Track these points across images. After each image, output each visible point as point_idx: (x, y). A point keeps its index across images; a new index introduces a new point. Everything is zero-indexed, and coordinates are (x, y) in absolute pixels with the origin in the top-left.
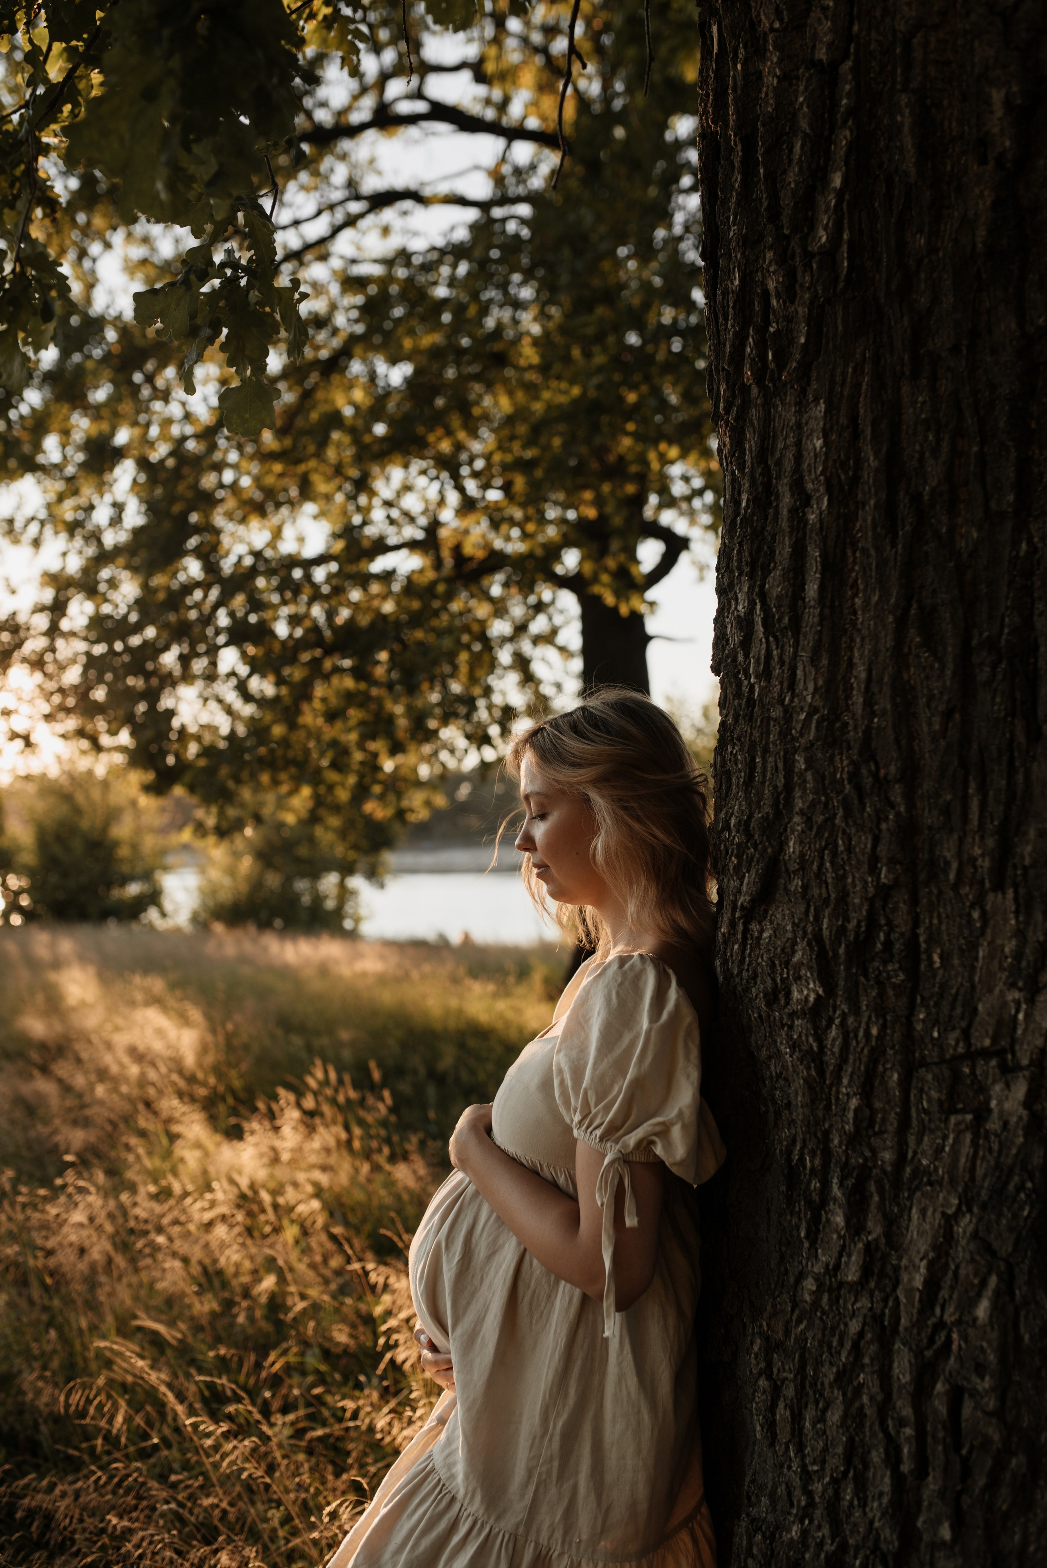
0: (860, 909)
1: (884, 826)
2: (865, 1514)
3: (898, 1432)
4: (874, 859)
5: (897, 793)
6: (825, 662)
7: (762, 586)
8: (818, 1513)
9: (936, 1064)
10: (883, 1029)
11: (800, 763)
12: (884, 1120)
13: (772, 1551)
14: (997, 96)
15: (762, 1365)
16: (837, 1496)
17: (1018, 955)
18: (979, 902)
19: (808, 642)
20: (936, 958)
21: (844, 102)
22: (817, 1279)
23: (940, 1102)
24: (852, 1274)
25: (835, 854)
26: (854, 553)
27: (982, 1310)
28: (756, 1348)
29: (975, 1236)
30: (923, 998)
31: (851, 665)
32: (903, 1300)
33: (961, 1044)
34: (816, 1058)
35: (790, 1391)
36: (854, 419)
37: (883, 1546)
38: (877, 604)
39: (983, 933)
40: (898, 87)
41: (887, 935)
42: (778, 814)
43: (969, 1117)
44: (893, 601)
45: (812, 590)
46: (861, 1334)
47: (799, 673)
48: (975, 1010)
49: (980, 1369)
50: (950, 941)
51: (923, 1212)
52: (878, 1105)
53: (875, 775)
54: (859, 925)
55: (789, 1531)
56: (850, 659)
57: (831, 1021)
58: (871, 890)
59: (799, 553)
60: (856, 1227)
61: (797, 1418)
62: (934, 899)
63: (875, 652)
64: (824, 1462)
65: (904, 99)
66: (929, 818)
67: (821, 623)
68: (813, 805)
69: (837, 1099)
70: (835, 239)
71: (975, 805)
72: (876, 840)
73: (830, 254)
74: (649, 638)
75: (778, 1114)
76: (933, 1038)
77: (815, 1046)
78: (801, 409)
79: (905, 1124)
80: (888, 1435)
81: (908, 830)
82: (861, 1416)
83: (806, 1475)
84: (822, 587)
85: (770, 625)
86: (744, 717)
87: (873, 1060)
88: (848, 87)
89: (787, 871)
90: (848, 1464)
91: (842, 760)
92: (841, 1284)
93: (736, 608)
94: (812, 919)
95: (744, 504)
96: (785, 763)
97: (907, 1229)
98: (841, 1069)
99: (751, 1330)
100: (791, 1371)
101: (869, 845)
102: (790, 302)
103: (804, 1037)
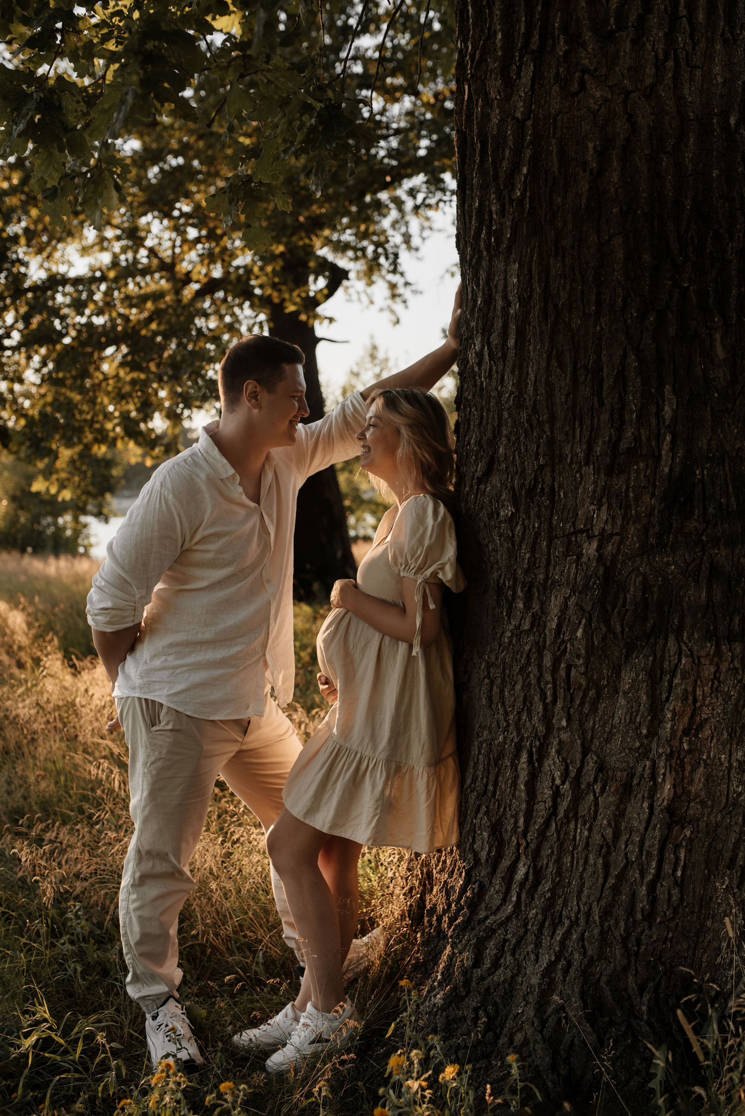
0: (531, 475)
1: (541, 441)
2: (531, 723)
3: (545, 687)
4: (537, 454)
5: (547, 427)
6: (517, 372)
7: (488, 339)
8: (511, 728)
9: (561, 537)
10: (540, 524)
11: (506, 415)
12: (540, 562)
13: (491, 749)
15: (486, 673)
16: (520, 719)
17: (594, 491)
18: (579, 471)
19: (509, 364)
20: (562, 494)
21: (528, 138)
22: (511, 631)
23: (563, 552)
24: (526, 627)
25: (520, 453)
26: (530, 327)
27: (579, 633)
28: (483, 667)
29: (577, 604)
30: (556, 511)
31: (527, 374)
32: (548, 634)
33: (572, 528)
34: (511, 539)
35: (499, 681)
36: (530, 271)
37: (539, 734)
38: (539, 349)
39: (581, 483)
40: (551, 135)
41: (542, 486)
42: (495, 437)
43: (575, 557)
44: (546, 348)
45: (511, 342)
46: (530, 650)
47: (506, 377)
48: (577, 514)
49: (578, 657)
50: (567, 487)
51: (556, 597)
52: (537, 556)
53: (538, 420)
54: (530, 482)
55: (498, 739)
56: (528, 372)
57: (517, 523)
58: (536, 467)
59: (505, 326)
60: (528, 607)
61: (502, 691)
62: (561, 470)
63: (538, 369)
64: (514, 706)
65: (553, 141)
66: (560, 437)
67: (515, 356)
68: (511, 433)
69: (520, 555)
70: (523, 195)
71: (578, 432)
72: (538, 447)
73: (521, 201)
75: (492, 567)
76: (560, 527)
77: (510, 534)
78: (507, 264)
79: (548, 563)
80: (542, 690)
81: (551, 442)
82: (530, 684)
83: (506, 713)
84: (516, 341)
85: (492, 356)
86: (478, 395)
87: (536, 537)
88: (530, 132)
89: (498, 461)
90: (525, 704)
91: (523, 414)
92: (521, 632)
93: (475, 348)
94: (510, 480)
95: (479, 302)
96: (498, 415)
97: (549, 605)
98: (521, 543)
99: (479, 662)
100: (499, 673)
101: (535, 449)
102: (503, 218)
103: (506, 531)
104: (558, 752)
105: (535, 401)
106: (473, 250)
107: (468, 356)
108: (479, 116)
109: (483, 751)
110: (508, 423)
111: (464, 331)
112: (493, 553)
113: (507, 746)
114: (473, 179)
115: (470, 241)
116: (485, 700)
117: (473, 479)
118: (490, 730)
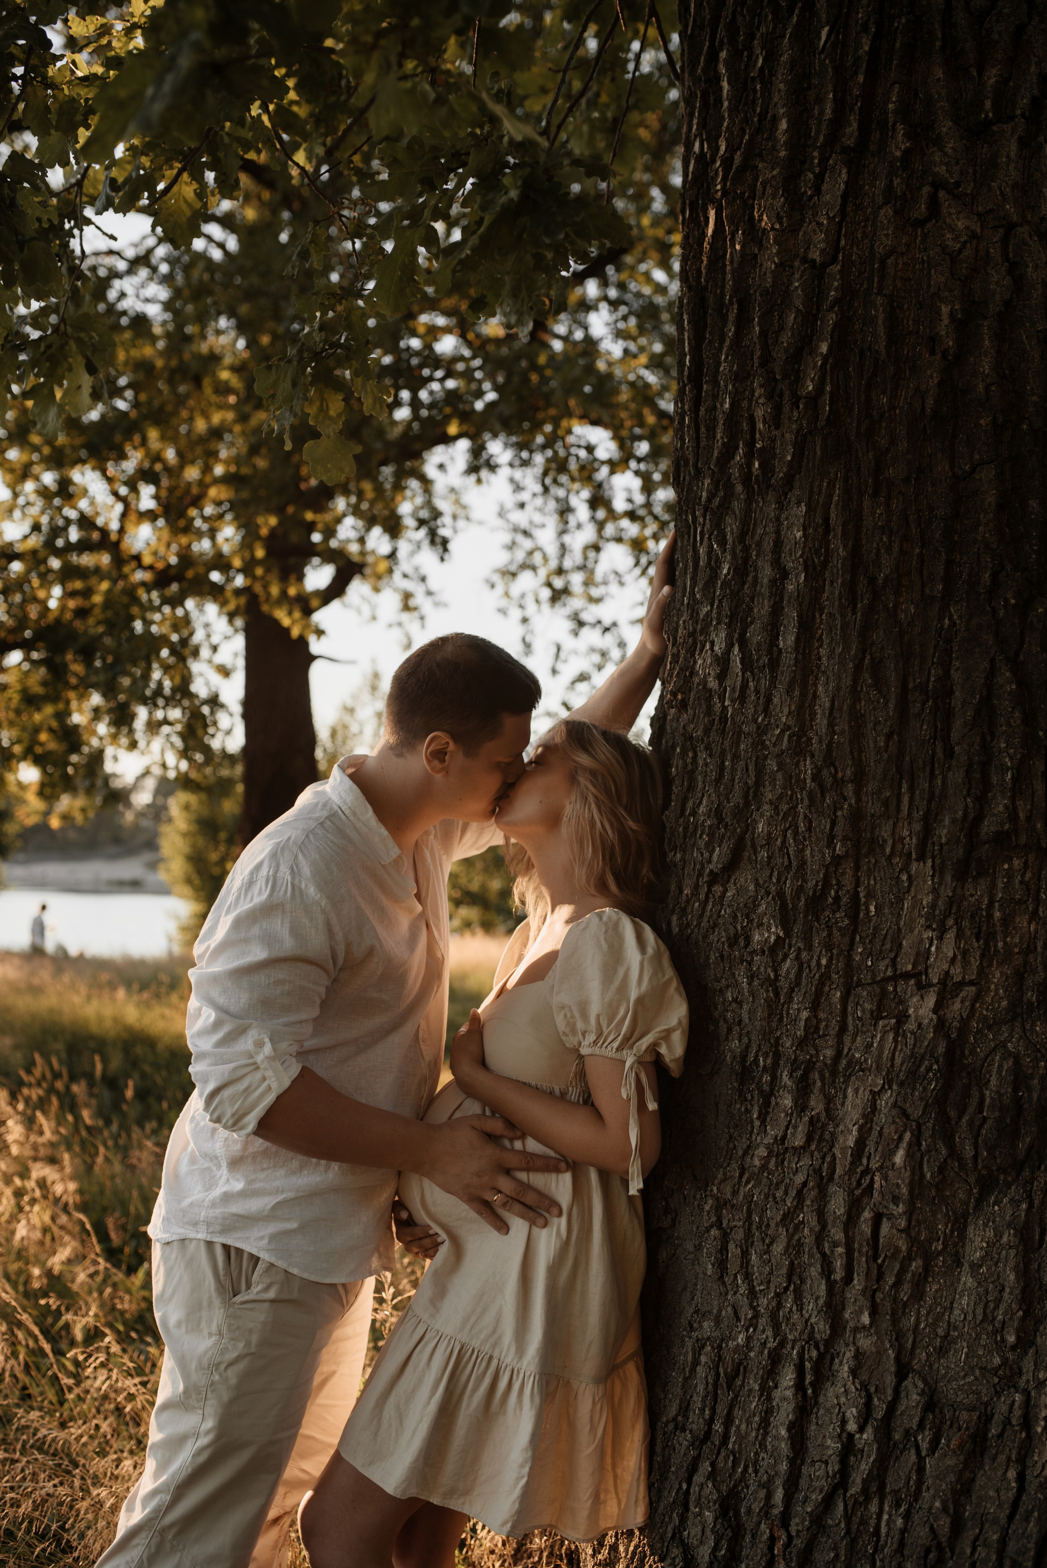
0: (818, 873)
1: (839, 813)
2: (802, 1315)
3: (832, 1251)
4: (831, 838)
5: (849, 790)
6: (797, 693)
7: (742, 635)
8: (762, 1321)
9: (869, 984)
10: (830, 960)
11: (772, 765)
12: (827, 1026)
13: (720, 1357)
14: (945, 310)
15: (714, 1219)
16: (779, 1306)
17: (933, 906)
18: (906, 868)
19: (784, 678)
20: (872, 908)
21: (833, 293)
22: (768, 1147)
23: (872, 1012)
24: (799, 1141)
25: (796, 833)
26: (821, 615)
27: (899, 1158)
28: (707, 1208)
29: (895, 1105)
30: (861, 937)
31: (815, 696)
32: (839, 1155)
33: (890, 970)
34: (773, 983)
35: (739, 1235)
36: (826, 520)
37: (818, 1336)
38: (840, 654)
39: (908, 891)
40: (875, 291)
41: (837, 892)
42: (747, 804)
43: (893, 1021)
44: (853, 653)
45: (787, 640)
46: (805, 1184)
47: (776, 700)
48: (900, 945)
49: (896, 1200)
50: (883, 897)
51: (856, 1091)
52: (822, 1015)
53: (834, 776)
54: (817, 885)
55: (736, 1338)
56: (815, 692)
57: (786, 957)
58: (828, 859)
59: (776, 612)
60: (801, 1106)
61: (745, 1254)
62: (871, 866)
63: (838, 688)
64: (769, 1282)
65: (879, 300)
66: (873, 807)
67: (795, 665)
68: (780, 797)
69: (788, 1013)
70: (819, 390)
71: (905, 800)
72: (833, 824)
73: (814, 400)
75: (730, 1030)
76: (867, 966)
77: (772, 975)
78: (781, 507)
79: (843, 1029)
80: (824, 1255)
81: (857, 816)
82: (800, 1244)
83: (752, 1294)
84: (798, 639)
85: (747, 663)
86: (717, 731)
87: (821, 983)
88: (836, 284)
89: (753, 846)
90: (789, 1280)
91: (805, 765)
92: (787, 1149)
93: (712, 649)
94: (774, 880)
95: (725, 571)
96: (756, 766)
97: (843, 1105)
98: (793, 991)
99: (698, 1196)
100: (740, 1220)
101: (828, 827)
102: (777, 428)
103: (762, 969)
104: (854, 1372)
105: (830, 745)
106: (716, 484)
107: (695, 662)
108: (736, 259)
109: (703, 1359)
110: (775, 779)
111: (684, 622)
112: (734, 1005)
113: (752, 1354)
114: (719, 364)
115: (709, 468)
116: (710, 1267)
117: (700, 875)
118: (718, 1320)
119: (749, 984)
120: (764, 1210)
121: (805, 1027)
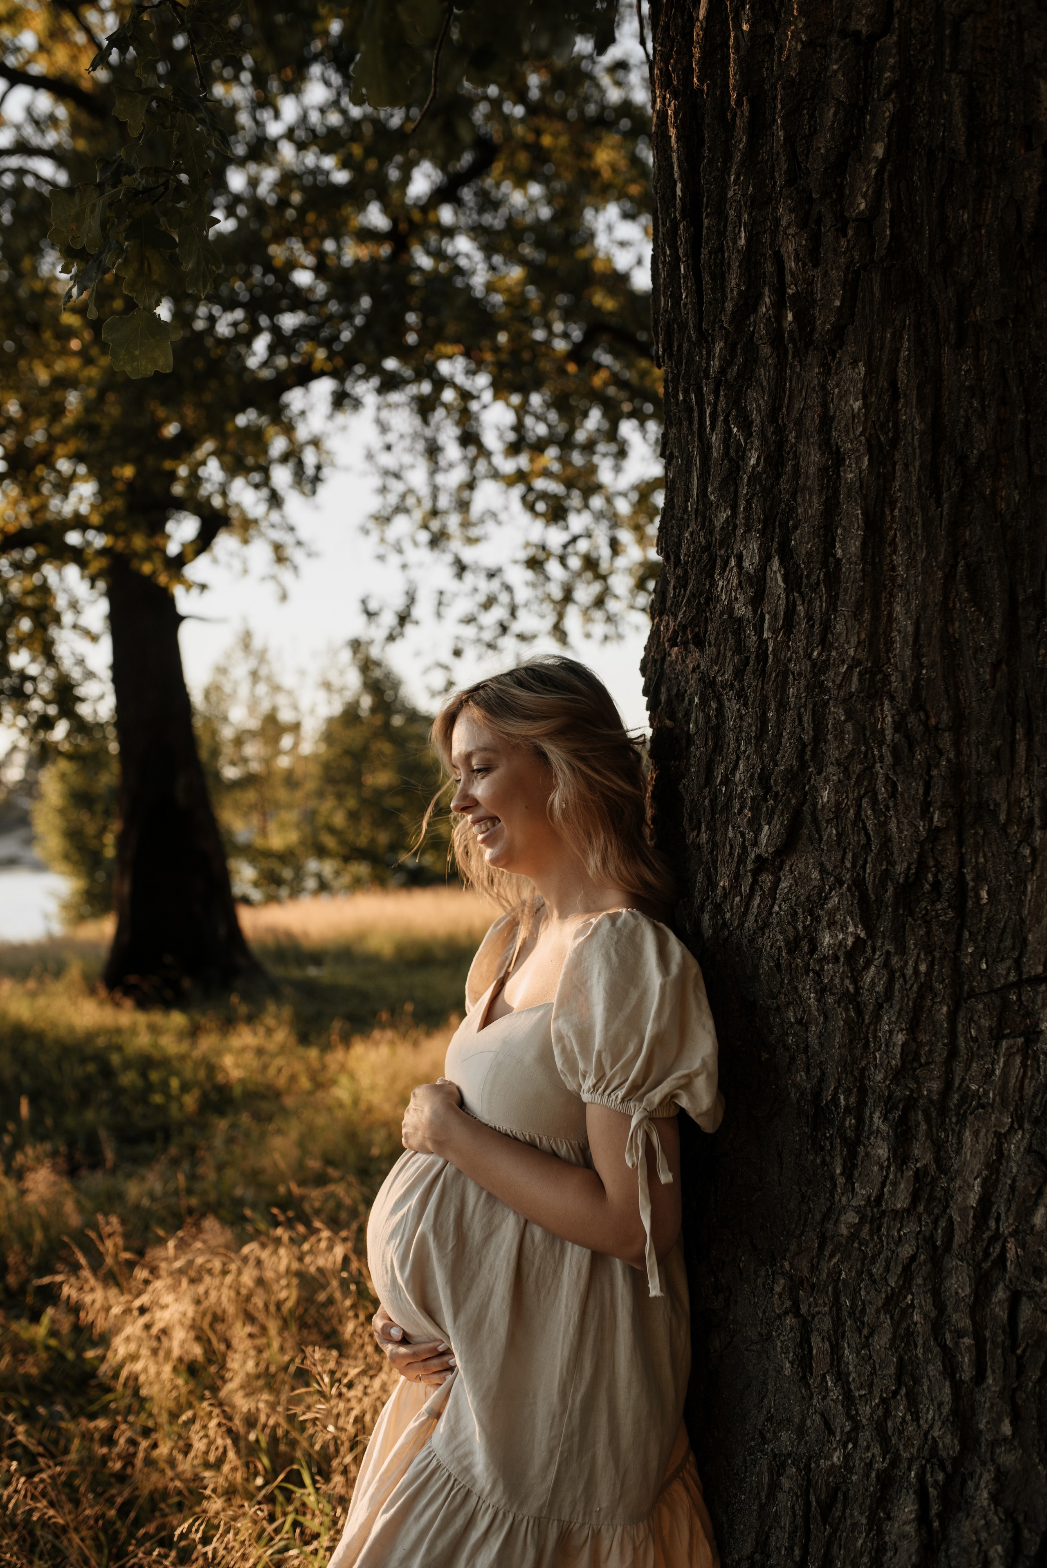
0: (911, 852)
1: (935, 772)
2: (919, 1426)
3: (957, 1344)
4: (926, 805)
5: (946, 740)
6: (867, 616)
7: (783, 544)
8: (865, 1436)
9: (984, 994)
10: (931, 966)
11: (837, 713)
12: (931, 1051)
13: (809, 1481)
15: (788, 1304)
16: (887, 1414)
18: (1027, 839)
19: (849, 596)
20: (984, 894)
21: (888, 74)
22: (858, 1210)
23: (991, 1030)
24: (900, 1202)
25: (874, 802)
26: (892, 511)
28: (778, 1289)
29: (1029, 1150)
30: (971, 933)
31: (890, 618)
32: (957, 1218)
33: (1013, 973)
34: (852, 999)
35: (827, 1324)
36: (893, 383)
37: (944, 1454)
38: (924, 561)
39: (1033, 870)
40: (947, 67)
41: (935, 876)
42: (803, 766)
43: (1020, 1040)
44: (941, 558)
45: (849, 547)
46: (913, 1258)
47: (839, 628)
48: (1025, 941)
50: (997, 878)
51: (976, 1134)
52: (924, 1038)
53: (925, 724)
54: (909, 868)
55: (829, 1457)
56: (890, 614)
57: (868, 963)
58: (923, 834)
59: (831, 509)
60: (901, 1156)
62: (979, 839)
63: (924, 607)
64: (871, 1385)
65: (954, 78)
66: (978, 762)
67: (863, 579)
68: (851, 755)
69: (875, 1037)
70: (875, 208)
71: (1022, 749)
72: (928, 786)
73: (867, 222)
74: (180, 619)
75: (793, 1059)
76: (981, 970)
77: (851, 989)
78: (827, 371)
79: (953, 1053)
80: (944, 1347)
81: (957, 774)
82: (910, 1334)
83: (848, 1399)
84: (864, 544)
85: (792, 581)
86: (754, 673)
87: (921, 996)
88: (892, 61)
89: (815, 821)
90: (899, 1382)
91: (882, 710)
92: (883, 1213)
93: (739, 565)
94: (848, 865)
95: (753, 462)
96: (814, 715)
97: (958, 1152)
98: (880, 1006)
99: (763, 1273)
100: (825, 1305)
101: (921, 791)
102: (816, 265)
103: (837, 981)
104: (995, 1498)
105: (916, 683)
106: (731, 348)
107: (714, 584)
108: (743, 44)
109: (786, 1483)
110: (842, 732)
111: (692, 534)
112: (797, 1027)
113: (854, 1478)
114: (725, 188)
115: (722, 327)
116: (788, 1365)
117: (742, 860)
118: (801, 1431)
119: (818, 1000)
120: (857, 1291)
121: (902, 1054)
